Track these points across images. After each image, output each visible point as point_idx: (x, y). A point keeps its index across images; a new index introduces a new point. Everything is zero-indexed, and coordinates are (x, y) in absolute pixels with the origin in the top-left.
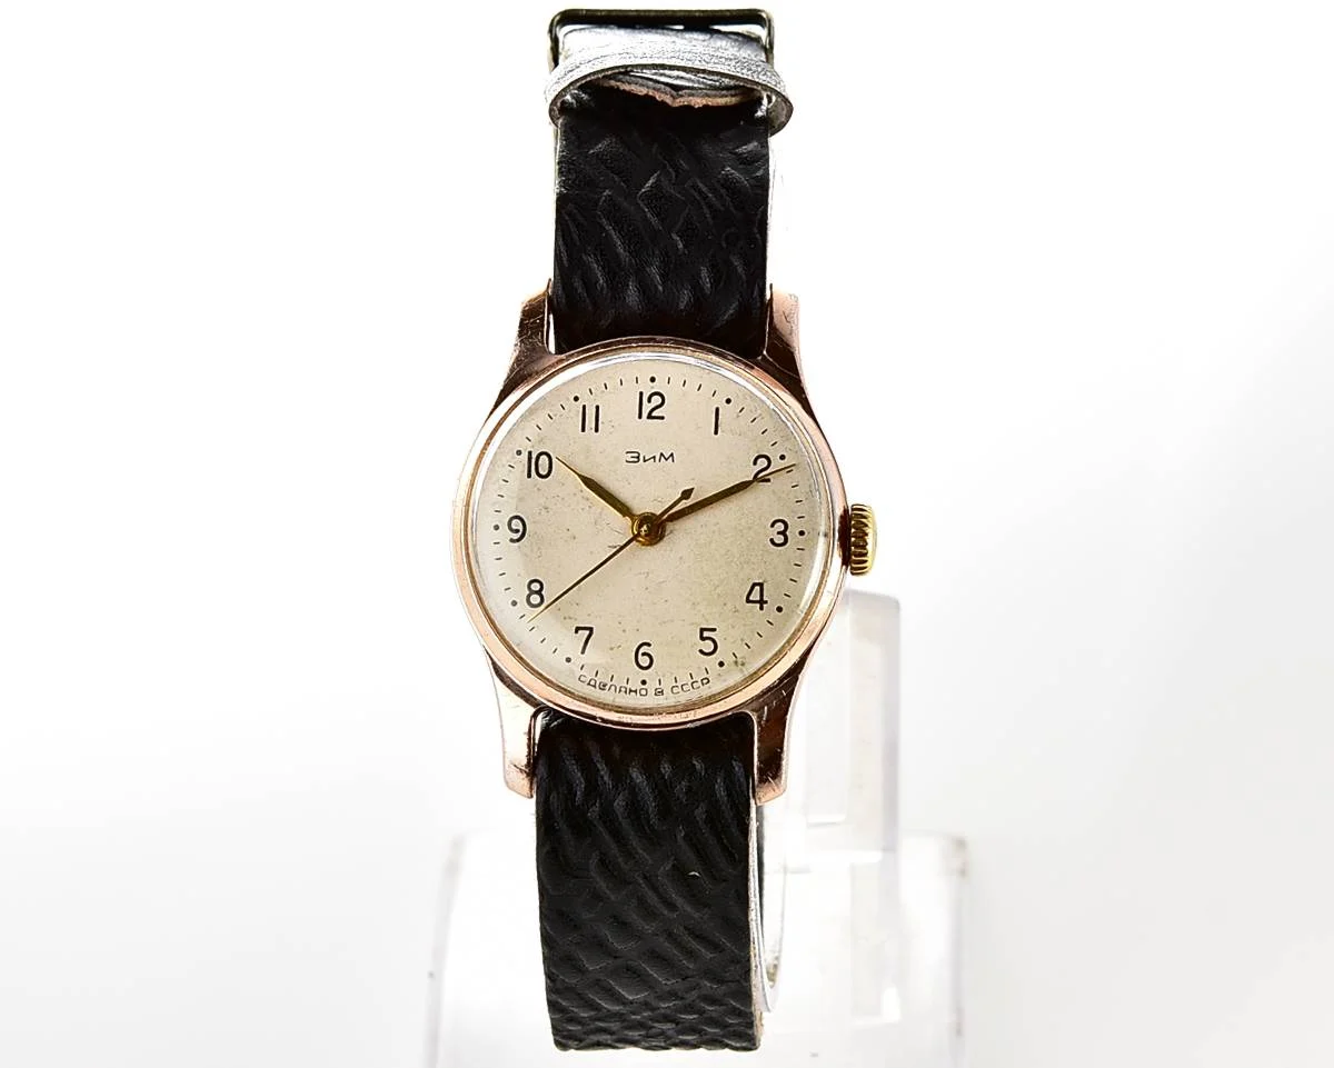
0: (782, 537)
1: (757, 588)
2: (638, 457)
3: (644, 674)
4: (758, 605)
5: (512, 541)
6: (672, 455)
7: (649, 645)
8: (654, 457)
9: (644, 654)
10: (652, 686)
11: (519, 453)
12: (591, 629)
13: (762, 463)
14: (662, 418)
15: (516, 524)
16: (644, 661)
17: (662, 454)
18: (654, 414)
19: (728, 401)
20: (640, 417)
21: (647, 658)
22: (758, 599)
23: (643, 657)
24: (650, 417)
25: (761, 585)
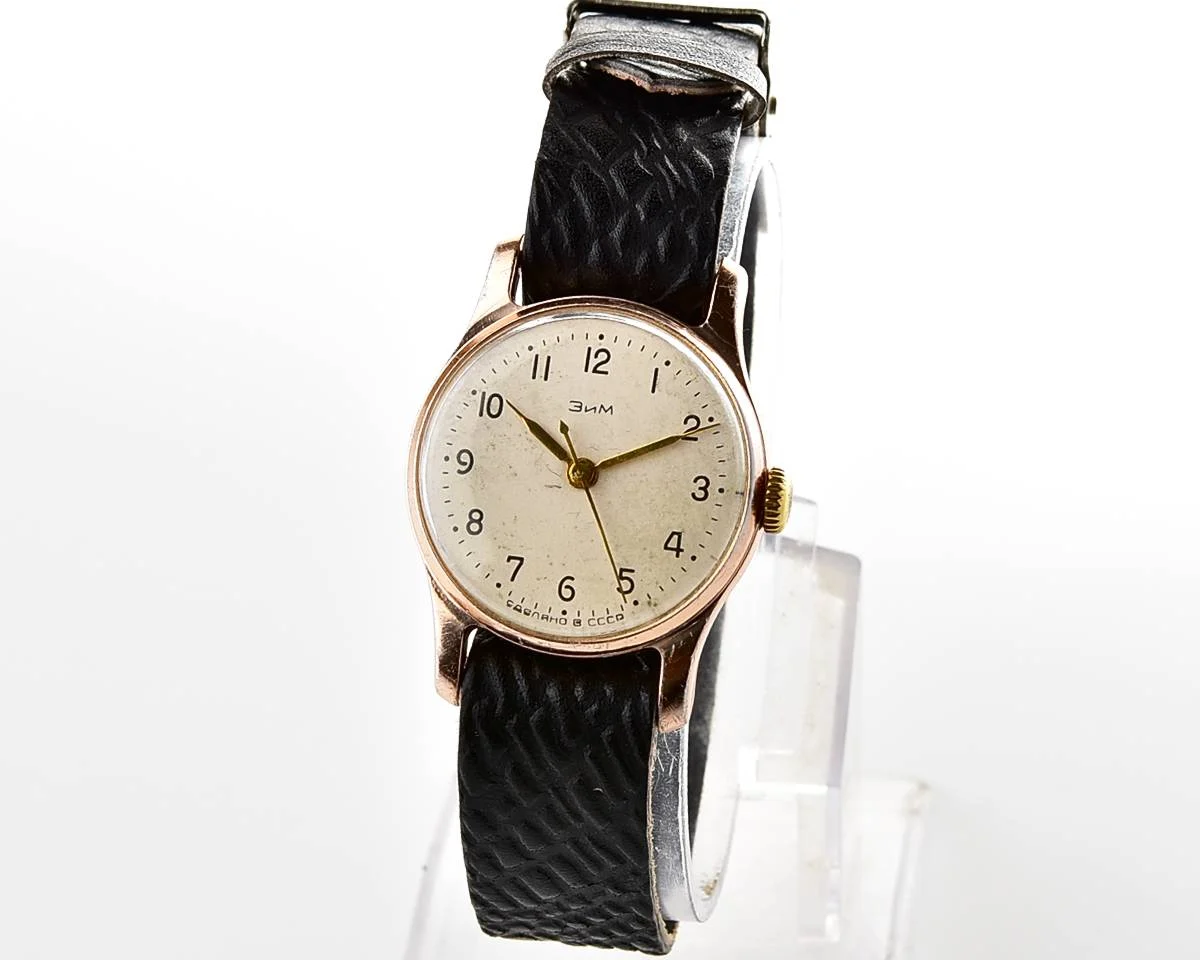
0: (703, 492)
1: (676, 537)
2: (581, 407)
3: (566, 605)
4: (675, 553)
5: (460, 472)
6: (611, 407)
7: (572, 579)
8: (595, 408)
9: (567, 587)
10: (571, 616)
11: (474, 393)
12: (522, 559)
13: (692, 423)
14: (606, 373)
15: (465, 458)
16: (567, 593)
17: (602, 406)
18: (598, 369)
19: (668, 363)
20: (586, 370)
21: (569, 590)
22: (676, 547)
23: (566, 589)
24: (595, 371)
25: (679, 534)
